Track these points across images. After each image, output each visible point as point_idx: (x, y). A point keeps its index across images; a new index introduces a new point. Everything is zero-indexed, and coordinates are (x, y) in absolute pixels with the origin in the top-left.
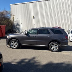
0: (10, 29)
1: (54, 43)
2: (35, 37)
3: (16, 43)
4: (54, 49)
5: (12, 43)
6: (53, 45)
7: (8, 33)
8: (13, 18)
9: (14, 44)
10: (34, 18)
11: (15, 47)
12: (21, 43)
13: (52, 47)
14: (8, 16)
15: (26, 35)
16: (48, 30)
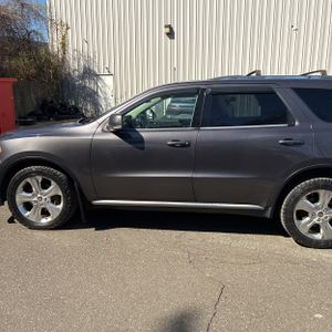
0: (49, 99)
1: (317, 186)
2: (183, 146)
3: (54, 189)
4: (316, 229)
5: (28, 188)
6: (314, 198)
7: (39, 120)
8: (64, 38)
9: (41, 197)
10: (171, 34)
11: (49, 219)
12: (85, 191)
13: (302, 214)
14: (34, 28)
15: (116, 132)
16: (273, 93)
